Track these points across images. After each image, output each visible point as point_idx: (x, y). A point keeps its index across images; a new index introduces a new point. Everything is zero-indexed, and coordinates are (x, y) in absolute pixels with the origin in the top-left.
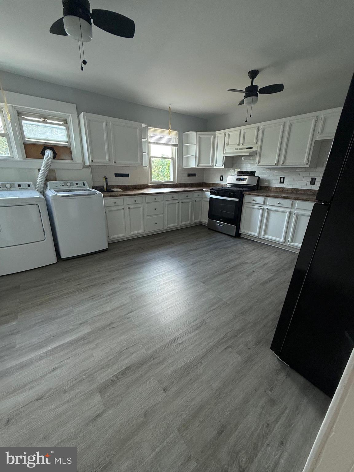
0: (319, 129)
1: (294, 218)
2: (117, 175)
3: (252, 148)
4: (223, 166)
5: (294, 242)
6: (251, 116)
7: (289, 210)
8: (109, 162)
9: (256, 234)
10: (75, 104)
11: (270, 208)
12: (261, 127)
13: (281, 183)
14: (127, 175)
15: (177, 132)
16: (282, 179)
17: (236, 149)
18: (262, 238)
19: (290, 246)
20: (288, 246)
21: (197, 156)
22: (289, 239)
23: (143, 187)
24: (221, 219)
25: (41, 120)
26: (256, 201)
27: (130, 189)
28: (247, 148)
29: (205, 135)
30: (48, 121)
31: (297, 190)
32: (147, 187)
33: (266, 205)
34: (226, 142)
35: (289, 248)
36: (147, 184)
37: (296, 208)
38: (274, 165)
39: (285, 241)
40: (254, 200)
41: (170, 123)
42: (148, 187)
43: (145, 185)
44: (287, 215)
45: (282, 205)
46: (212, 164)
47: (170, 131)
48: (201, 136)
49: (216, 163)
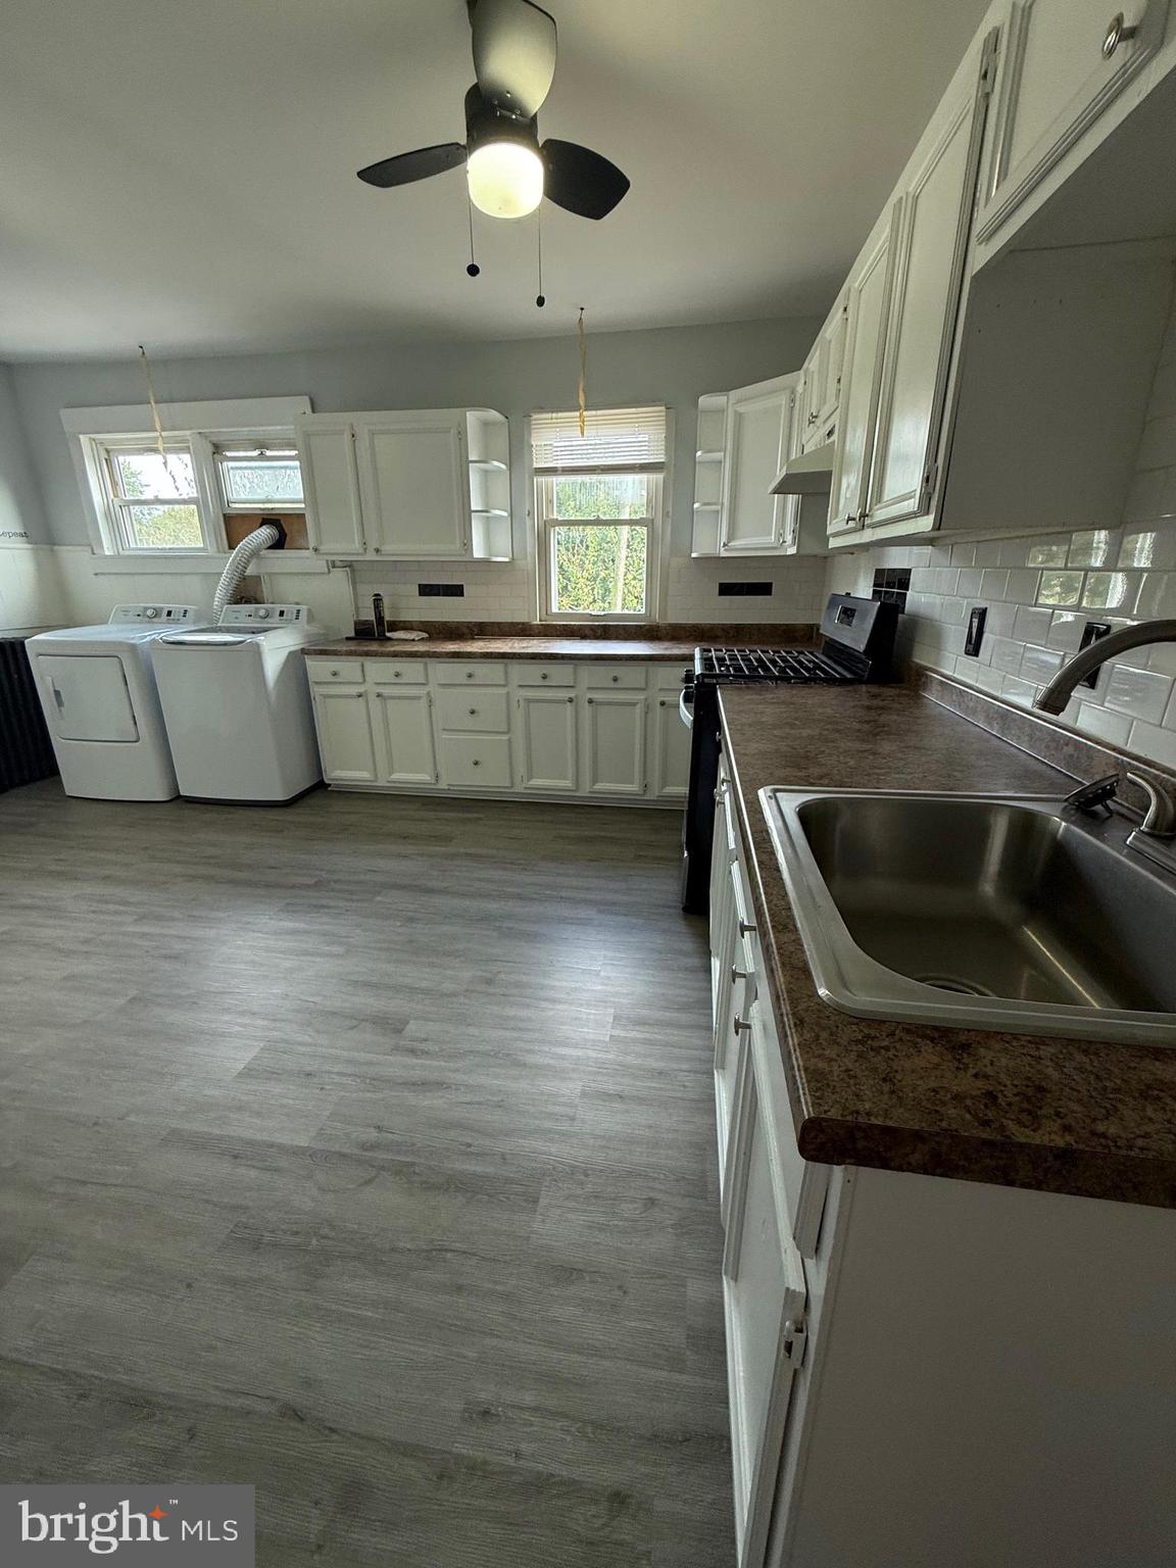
2: (426, 590)
8: (361, 551)
10: (306, 395)
14: (456, 591)
15: (663, 408)
21: (725, 500)
23: (507, 629)
25: (256, 453)
27: (463, 634)
30: (268, 453)
32: (524, 631)
36: (526, 621)
41: (581, 386)
42: (528, 633)
43: (518, 624)
46: (777, 534)
47: (581, 415)
48: (741, 409)
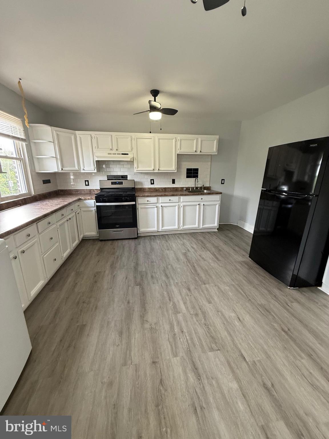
0: (178, 147)
1: (182, 209)
3: (128, 154)
4: (95, 170)
5: (185, 226)
6: (161, 129)
7: (177, 204)
9: (155, 229)
11: (163, 205)
12: (133, 137)
13: (152, 184)
16: (152, 181)
17: (109, 154)
18: (161, 231)
19: (182, 229)
20: (181, 230)
21: (58, 157)
22: (182, 225)
24: (118, 226)
26: (150, 202)
28: (122, 154)
29: (64, 133)
31: (165, 188)
33: (159, 203)
34: (95, 145)
35: (182, 231)
37: (182, 201)
38: (152, 171)
39: (179, 227)
40: (148, 201)
44: (177, 207)
45: (172, 201)
46: (78, 167)
48: (58, 133)
49: (84, 167)
